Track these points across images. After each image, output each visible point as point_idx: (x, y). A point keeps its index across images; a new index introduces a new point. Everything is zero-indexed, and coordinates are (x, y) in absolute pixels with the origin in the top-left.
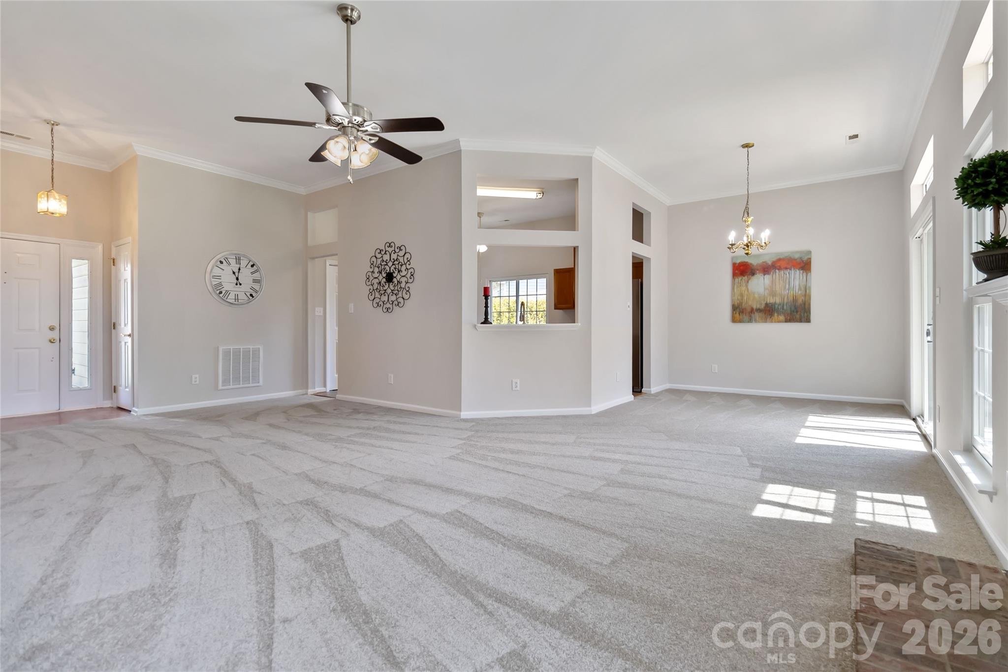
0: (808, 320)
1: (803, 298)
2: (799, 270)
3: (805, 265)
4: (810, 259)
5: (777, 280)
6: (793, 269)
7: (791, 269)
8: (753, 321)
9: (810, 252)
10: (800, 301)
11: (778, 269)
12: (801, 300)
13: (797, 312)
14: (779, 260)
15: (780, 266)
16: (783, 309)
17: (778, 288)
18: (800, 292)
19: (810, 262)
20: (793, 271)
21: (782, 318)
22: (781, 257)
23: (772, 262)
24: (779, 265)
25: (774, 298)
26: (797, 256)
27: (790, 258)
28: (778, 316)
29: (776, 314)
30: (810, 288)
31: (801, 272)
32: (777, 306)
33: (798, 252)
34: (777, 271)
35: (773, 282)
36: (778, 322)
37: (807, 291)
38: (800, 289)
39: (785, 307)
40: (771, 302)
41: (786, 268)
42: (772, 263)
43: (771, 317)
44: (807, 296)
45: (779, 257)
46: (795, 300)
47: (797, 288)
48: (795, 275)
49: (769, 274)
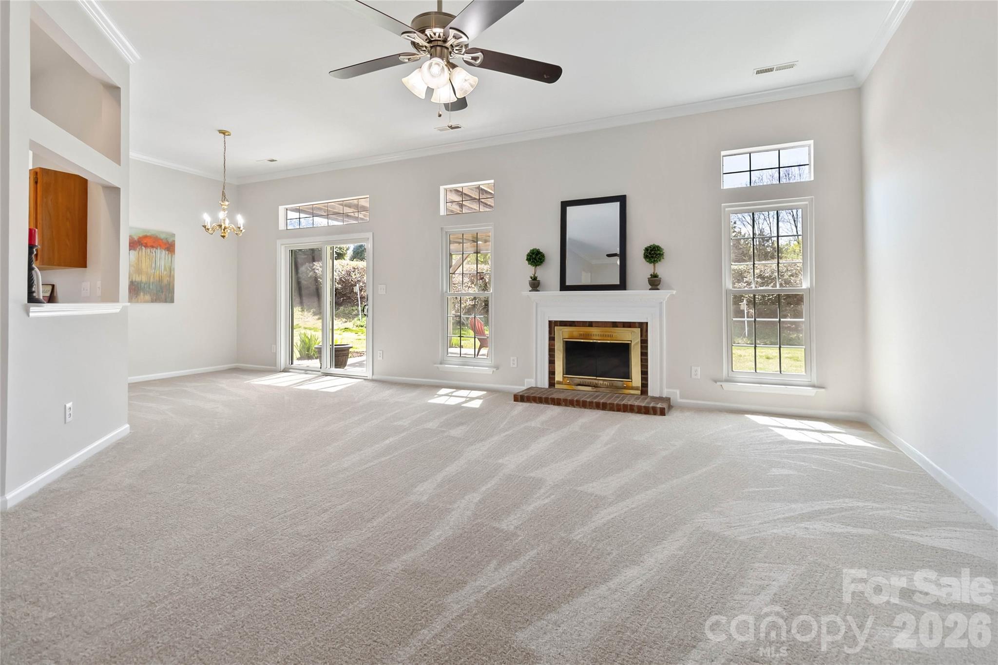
0: (172, 301)
1: (168, 279)
2: (165, 250)
3: (170, 247)
4: (174, 241)
5: (144, 258)
6: (159, 248)
7: (157, 249)
9: (173, 235)
10: (165, 281)
11: (145, 247)
12: (166, 280)
13: (162, 292)
14: (146, 237)
15: (146, 243)
16: (149, 288)
17: (144, 266)
18: (165, 273)
19: (174, 244)
20: (159, 250)
21: (148, 297)
22: (148, 234)
23: (138, 237)
24: (145, 242)
25: (140, 276)
26: (162, 236)
27: (157, 237)
28: (144, 296)
29: (142, 294)
30: (174, 269)
31: (167, 252)
32: (143, 285)
33: (162, 232)
34: (143, 248)
35: (139, 259)
36: (144, 302)
37: (172, 272)
38: (165, 269)
39: (151, 287)
40: (137, 280)
41: (153, 247)
42: (138, 240)
43: (136, 297)
44: (171, 276)
45: (145, 234)
46: (160, 280)
47: (163, 268)
48: (161, 255)
49: (135, 249)
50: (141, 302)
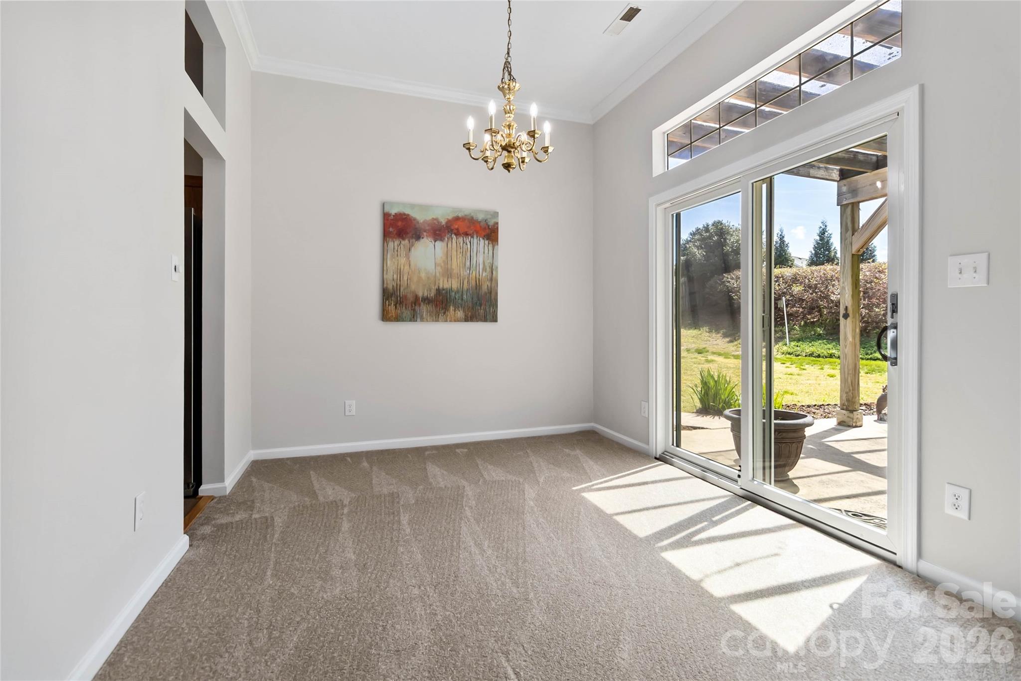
0: (494, 319)
1: (489, 284)
2: (483, 239)
3: (490, 233)
4: (497, 223)
5: (454, 253)
6: (475, 237)
7: (472, 237)
8: (419, 320)
9: (496, 214)
10: (484, 288)
11: (456, 235)
12: (486, 287)
13: (481, 305)
14: (457, 219)
15: (457, 229)
16: (462, 299)
17: (455, 264)
18: (484, 275)
19: (497, 228)
20: (475, 240)
21: (460, 314)
22: (460, 215)
23: (446, 220)
24: (456, 227)
25: (450, 280)
26: (480, 217)
27: (472, 218)
28: (455, 311)
29: (452, 308)
30: (497, 268)
31: (487, 242)
32: (453, 293)
33: (481, 211)
34: (454, 236)
35: (448, 255)
36: (455, 321)
37: (494, 272)
38: (484, 269)
39: (465, 296)
40: (445, 287)
41: (466, 234)
42: (447, 223)
43: (444, 313)
44: (493, 280)
45: (456, 215)
46: (478, 286)
47: (481, 267)
48: (479, 245)
49: (442, 240)
50: (450, 321)
